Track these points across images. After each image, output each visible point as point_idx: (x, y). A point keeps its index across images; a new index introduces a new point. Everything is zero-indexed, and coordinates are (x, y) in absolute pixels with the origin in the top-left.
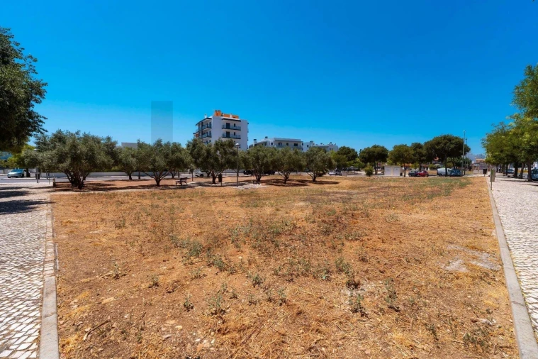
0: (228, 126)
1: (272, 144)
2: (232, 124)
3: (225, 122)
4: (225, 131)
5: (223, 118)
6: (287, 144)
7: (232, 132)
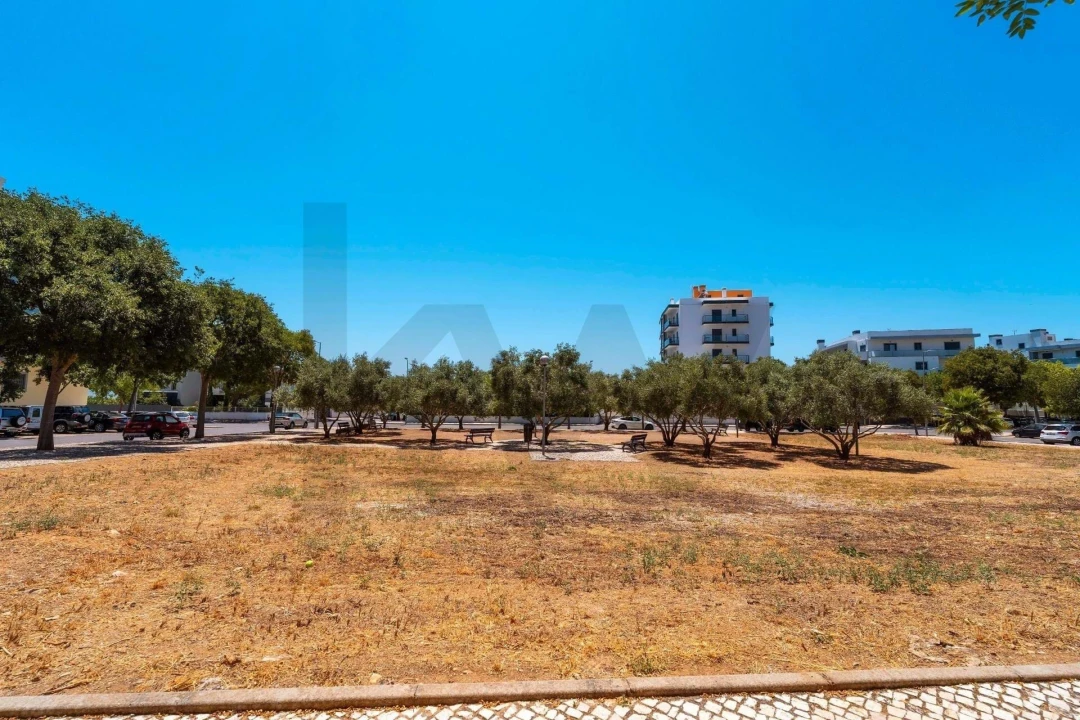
0: (716, 316)
1: (863, 348)
2: (726, 310)
3: (708, 309)
4: (708, 328)
5: (702, 300)
6: (918, 346)
7: (726, 329)
